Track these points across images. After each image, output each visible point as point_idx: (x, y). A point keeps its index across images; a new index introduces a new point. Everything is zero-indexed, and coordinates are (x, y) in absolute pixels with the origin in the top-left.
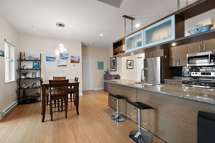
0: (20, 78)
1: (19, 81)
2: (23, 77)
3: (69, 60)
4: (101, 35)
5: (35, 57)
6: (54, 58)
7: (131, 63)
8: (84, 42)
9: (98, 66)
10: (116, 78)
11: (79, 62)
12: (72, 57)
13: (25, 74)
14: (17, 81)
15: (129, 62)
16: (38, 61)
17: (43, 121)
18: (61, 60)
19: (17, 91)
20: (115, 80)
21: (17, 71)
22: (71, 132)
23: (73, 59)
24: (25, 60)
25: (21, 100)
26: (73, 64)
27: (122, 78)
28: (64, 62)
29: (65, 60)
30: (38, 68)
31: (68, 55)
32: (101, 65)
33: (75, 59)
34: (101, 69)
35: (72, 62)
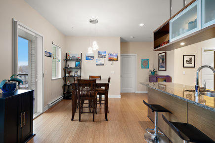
0: (65, 76)
1: (65, 78)
2: (67, 75)
3: (107, 59)
4: (142, 25)
5: (77, 57)
6: (93, 57)
7: (191, 59)
8: (123, 37)
9: (142, 64)
10: (165, 81)
11: (117, 60)
12: (110, 54)
13: (69, 73)
14: (63, 78)
15: (186, 58)
16: (79, 60)
17: (72, 120)
18: (99, 59)
19: (63, 87)
20: (164, 83)
21: (64, 69)
22: (91, 140)
23: (111, 57)
24: (69, 60)
25: (66, 95)
26: (111, 62)
27: (175, 80)
28: (101, 61)
29: (103, 59)
30: (79, 67)
31: (106, 52)
32: (145, 63)
33: (113, 57)
34: (145, 68)
35: (110, 60)
